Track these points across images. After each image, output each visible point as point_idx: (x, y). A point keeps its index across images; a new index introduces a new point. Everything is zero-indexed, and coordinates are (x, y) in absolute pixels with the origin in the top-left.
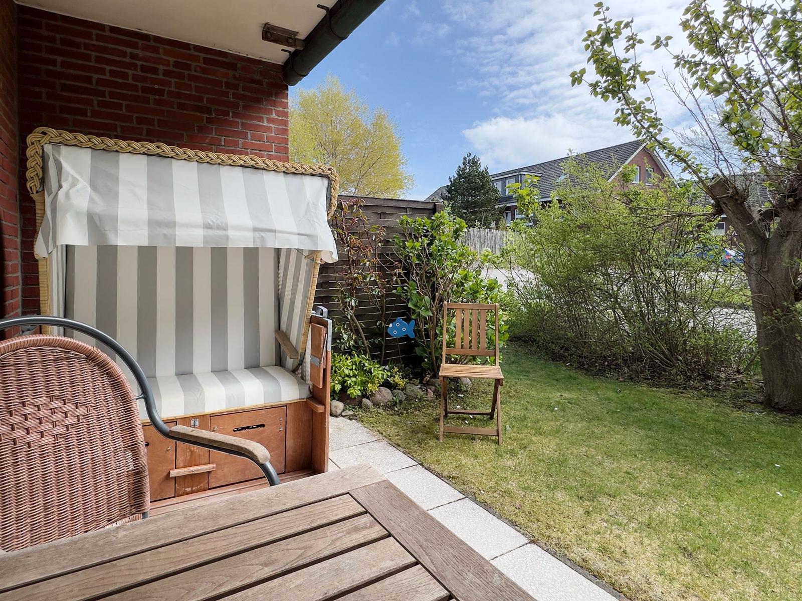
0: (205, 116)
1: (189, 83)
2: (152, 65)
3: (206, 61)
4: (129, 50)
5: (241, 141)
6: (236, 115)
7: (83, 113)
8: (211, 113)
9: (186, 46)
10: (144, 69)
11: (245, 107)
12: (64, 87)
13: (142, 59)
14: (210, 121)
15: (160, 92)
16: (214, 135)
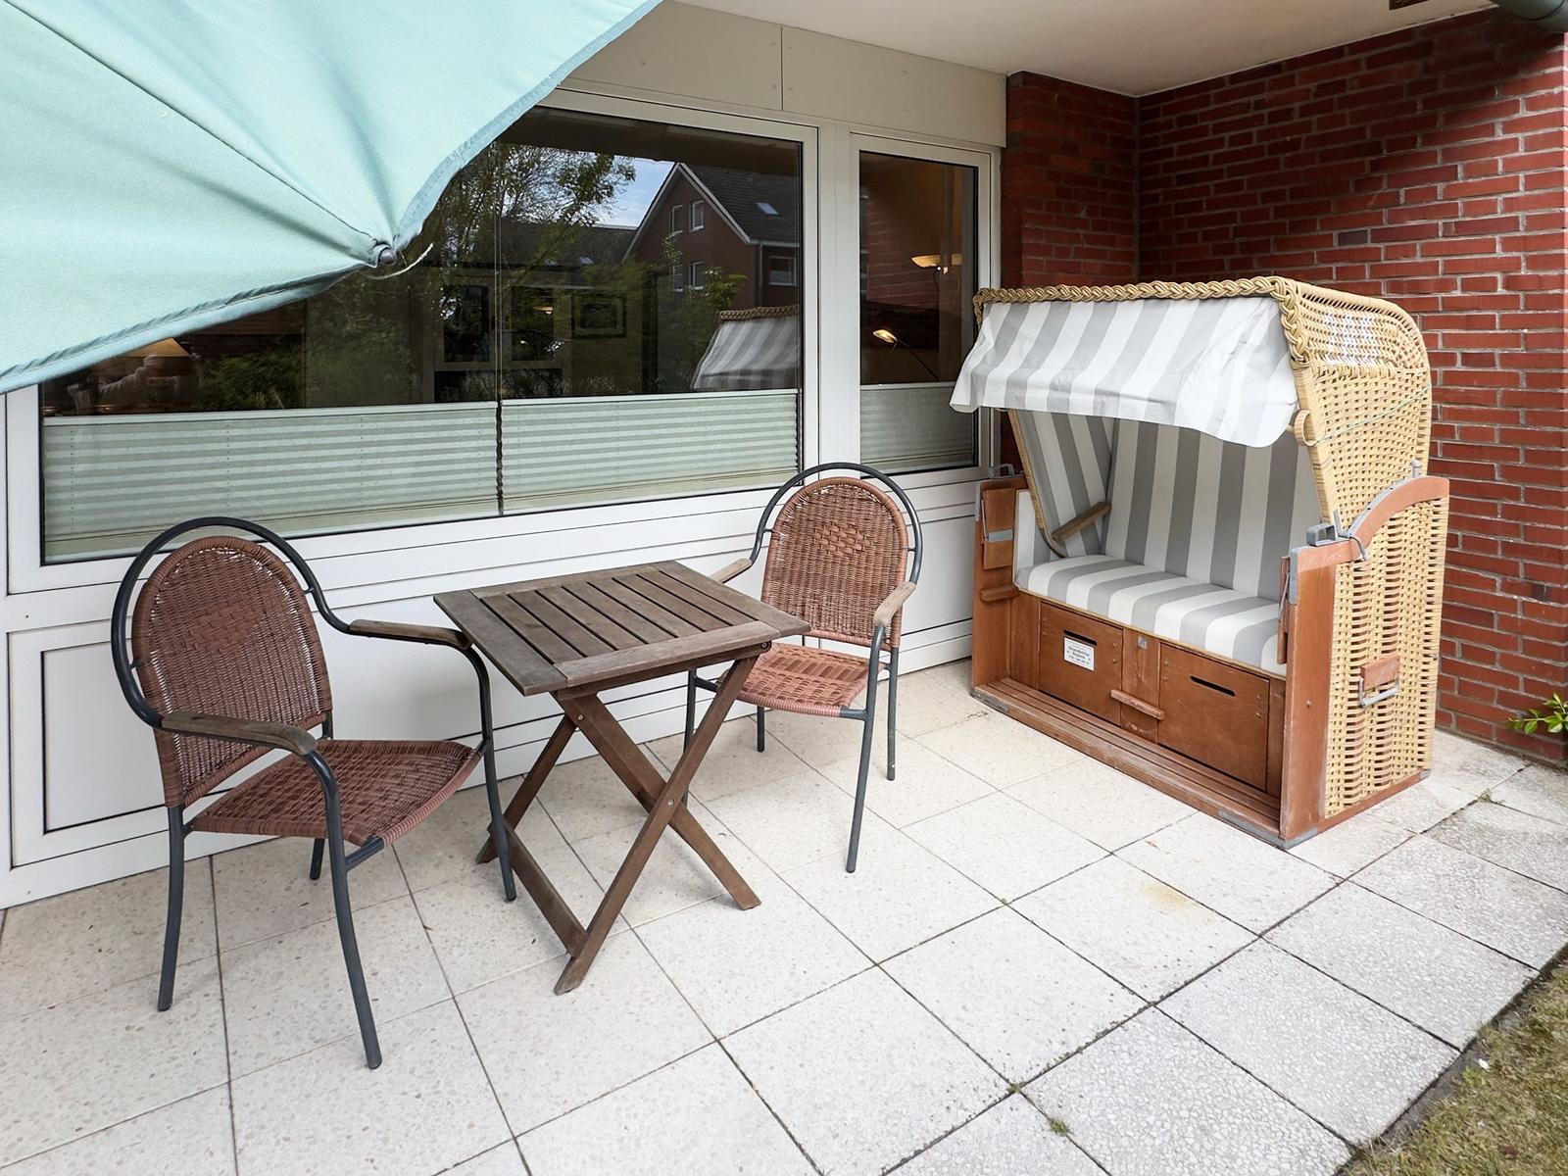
0: (1368, 159)
1: (1340, 112)
2: (1282, 108)
3: (1372, 62)
4: (1252, 99)
5: (1440, 187)
6: (1429, 140)
7: (1197, 207)
8: (1380, 151)
9: (1337, 52)
10: (1273, 118)
11: (1451, 118)
12: (1181, 180)
13: (1271, 104)
14: (1376, 166)
15: (1294, 145)
16: (1385, 189)
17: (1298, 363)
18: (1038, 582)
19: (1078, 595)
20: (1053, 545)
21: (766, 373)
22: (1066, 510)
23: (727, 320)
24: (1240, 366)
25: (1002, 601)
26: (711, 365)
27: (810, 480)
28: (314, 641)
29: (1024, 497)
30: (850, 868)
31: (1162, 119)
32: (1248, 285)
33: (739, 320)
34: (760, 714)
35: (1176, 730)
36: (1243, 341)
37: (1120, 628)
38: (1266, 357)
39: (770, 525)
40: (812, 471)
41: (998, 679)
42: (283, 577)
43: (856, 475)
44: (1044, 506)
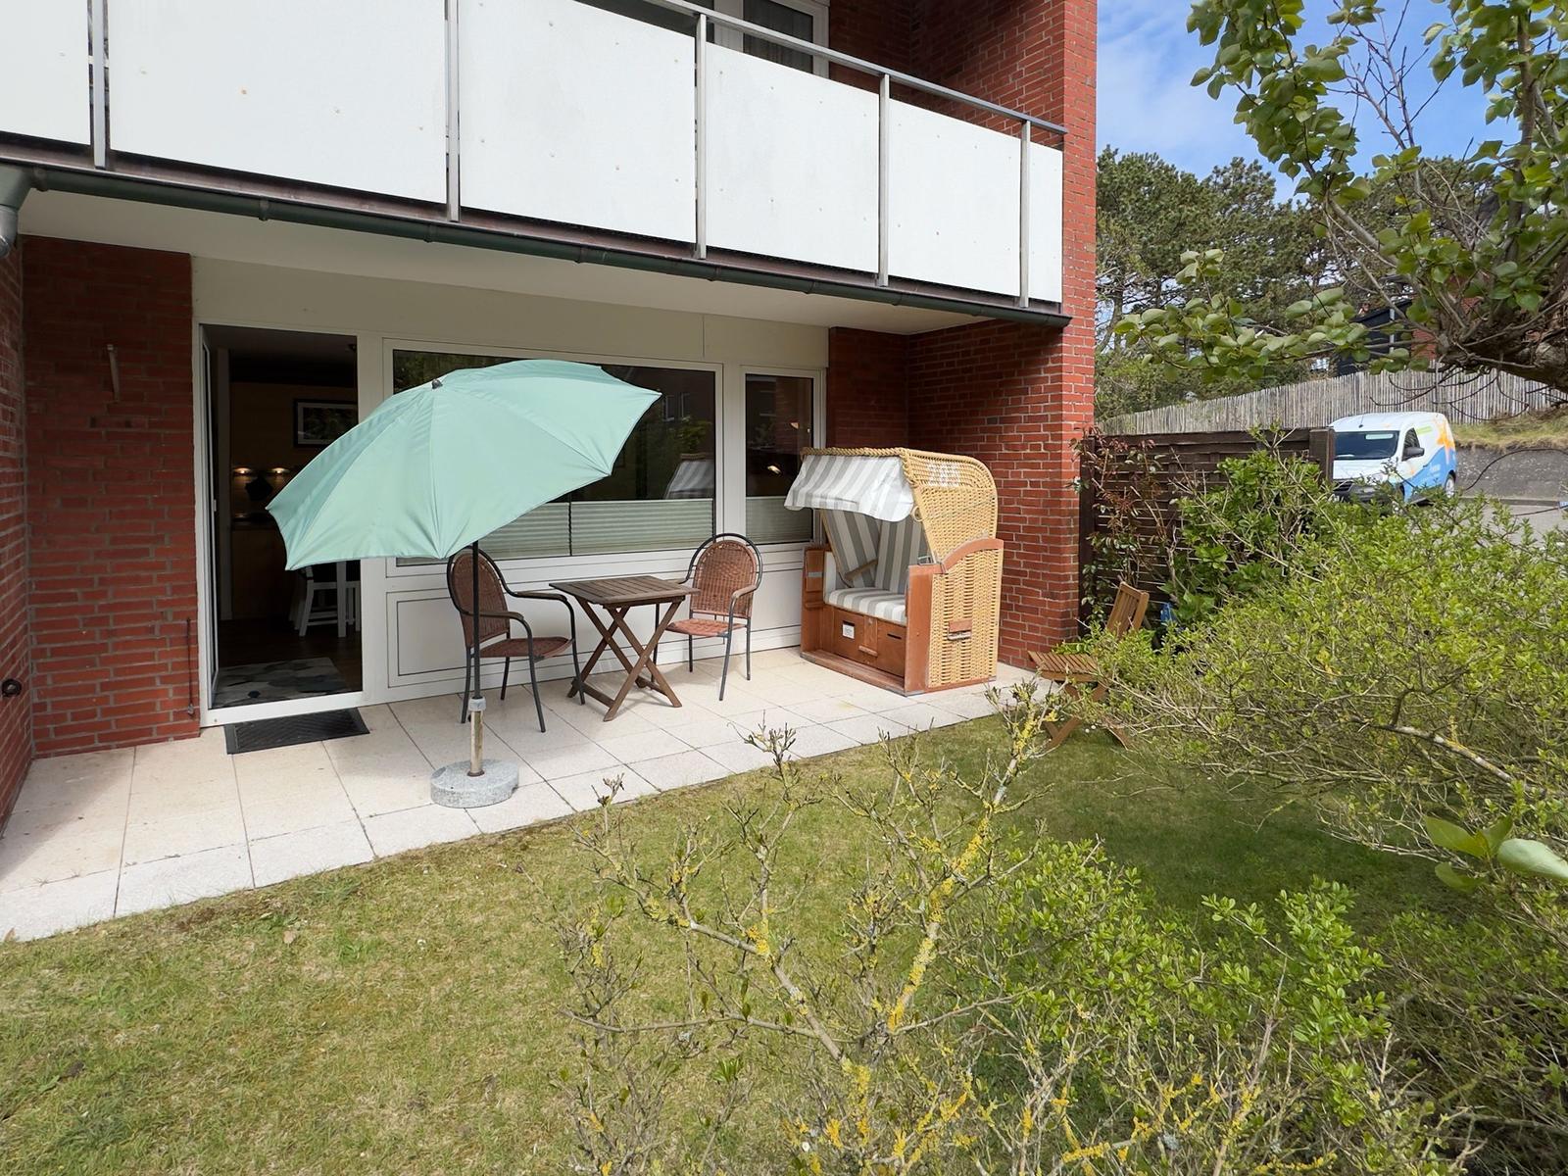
0: (998, 380)
5: (1023, 398)
6: (1020, 374)
8: (1002, 377)
14: (1001, 384)
16: (1004, 396)
17: (913, 486)
18: (832, 599)
19: (848, 603)
20: (845, 582)
21: (692, 490)
22: (853, 563)
23: (684, 460)
24: (887, 487)
25: (818, 608)
26: (675, 486)
27: (718, 540)
28: (503, 599)
29: (829, 555)
30: (721, 699)
31: (918, 349)
32: (892, 450)
33: (691, 460)
34: (690, 640)
35: (883, 660)
36: (888, 476)
37: (862, 615)
38: (899, 483)
39: (695, 563)
40: (720, 536)
41: (815, 650)
42: (490, 571)
43: (744, 542)
44: (841, 560)
